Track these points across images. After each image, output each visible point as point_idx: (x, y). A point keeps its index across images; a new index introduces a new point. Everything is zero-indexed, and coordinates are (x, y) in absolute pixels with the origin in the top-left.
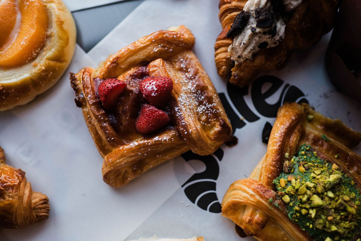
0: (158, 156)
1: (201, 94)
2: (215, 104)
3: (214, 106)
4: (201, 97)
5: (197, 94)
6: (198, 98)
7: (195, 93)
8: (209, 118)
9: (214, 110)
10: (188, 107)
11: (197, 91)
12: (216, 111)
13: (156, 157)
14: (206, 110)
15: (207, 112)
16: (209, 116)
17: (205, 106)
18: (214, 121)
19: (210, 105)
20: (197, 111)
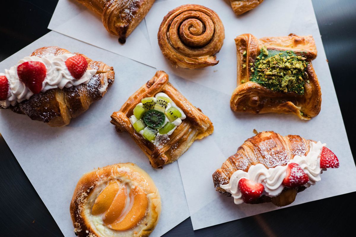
0: (90, 3)
1: (135, 6)
2: (134, 17)
3: (133, 16)
4: (133, 7)
5: (133, 4)
6: (132, 6)
7: (133, 3)
8: (125, 18)
9: (130, 18)
10: (123, 2)
11: (135, 3)
12: (130, 19)
13: (90, 2)
14: (128, 14)
15: (127, 15)
16: (126, 17)
17: (130, 12)
18: (125, 22)
19: (132, 14)
20: (125, 9)
